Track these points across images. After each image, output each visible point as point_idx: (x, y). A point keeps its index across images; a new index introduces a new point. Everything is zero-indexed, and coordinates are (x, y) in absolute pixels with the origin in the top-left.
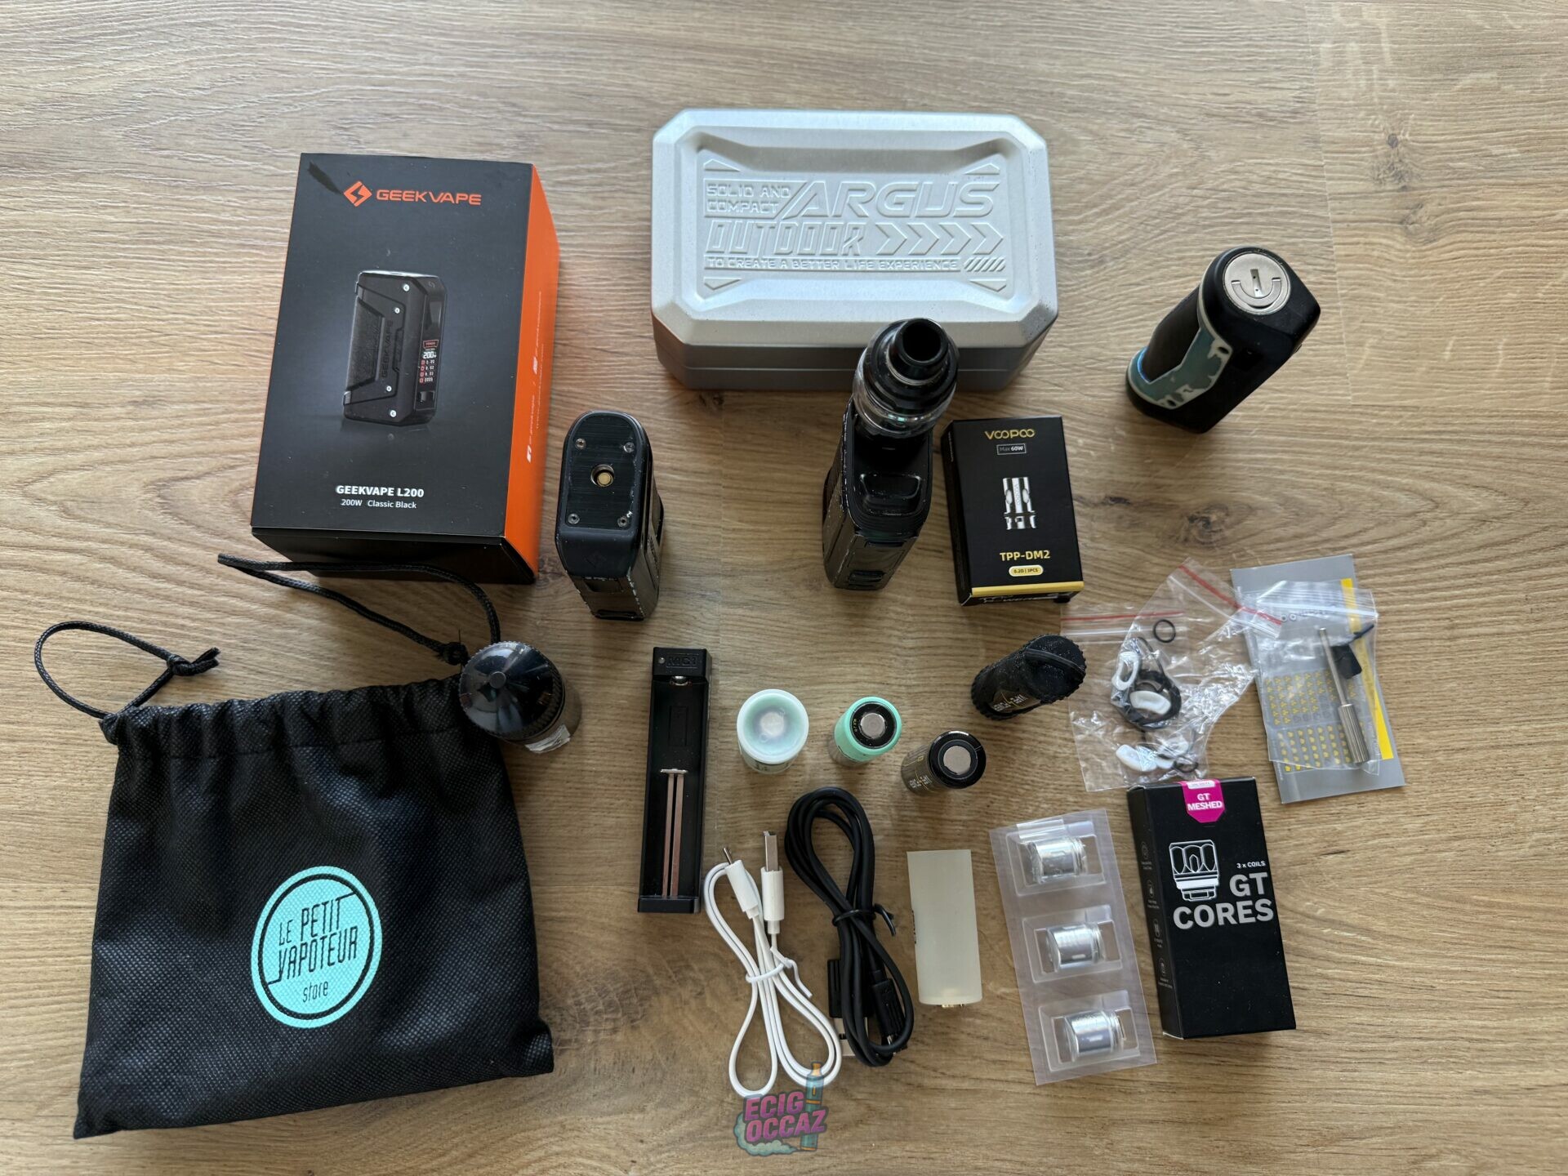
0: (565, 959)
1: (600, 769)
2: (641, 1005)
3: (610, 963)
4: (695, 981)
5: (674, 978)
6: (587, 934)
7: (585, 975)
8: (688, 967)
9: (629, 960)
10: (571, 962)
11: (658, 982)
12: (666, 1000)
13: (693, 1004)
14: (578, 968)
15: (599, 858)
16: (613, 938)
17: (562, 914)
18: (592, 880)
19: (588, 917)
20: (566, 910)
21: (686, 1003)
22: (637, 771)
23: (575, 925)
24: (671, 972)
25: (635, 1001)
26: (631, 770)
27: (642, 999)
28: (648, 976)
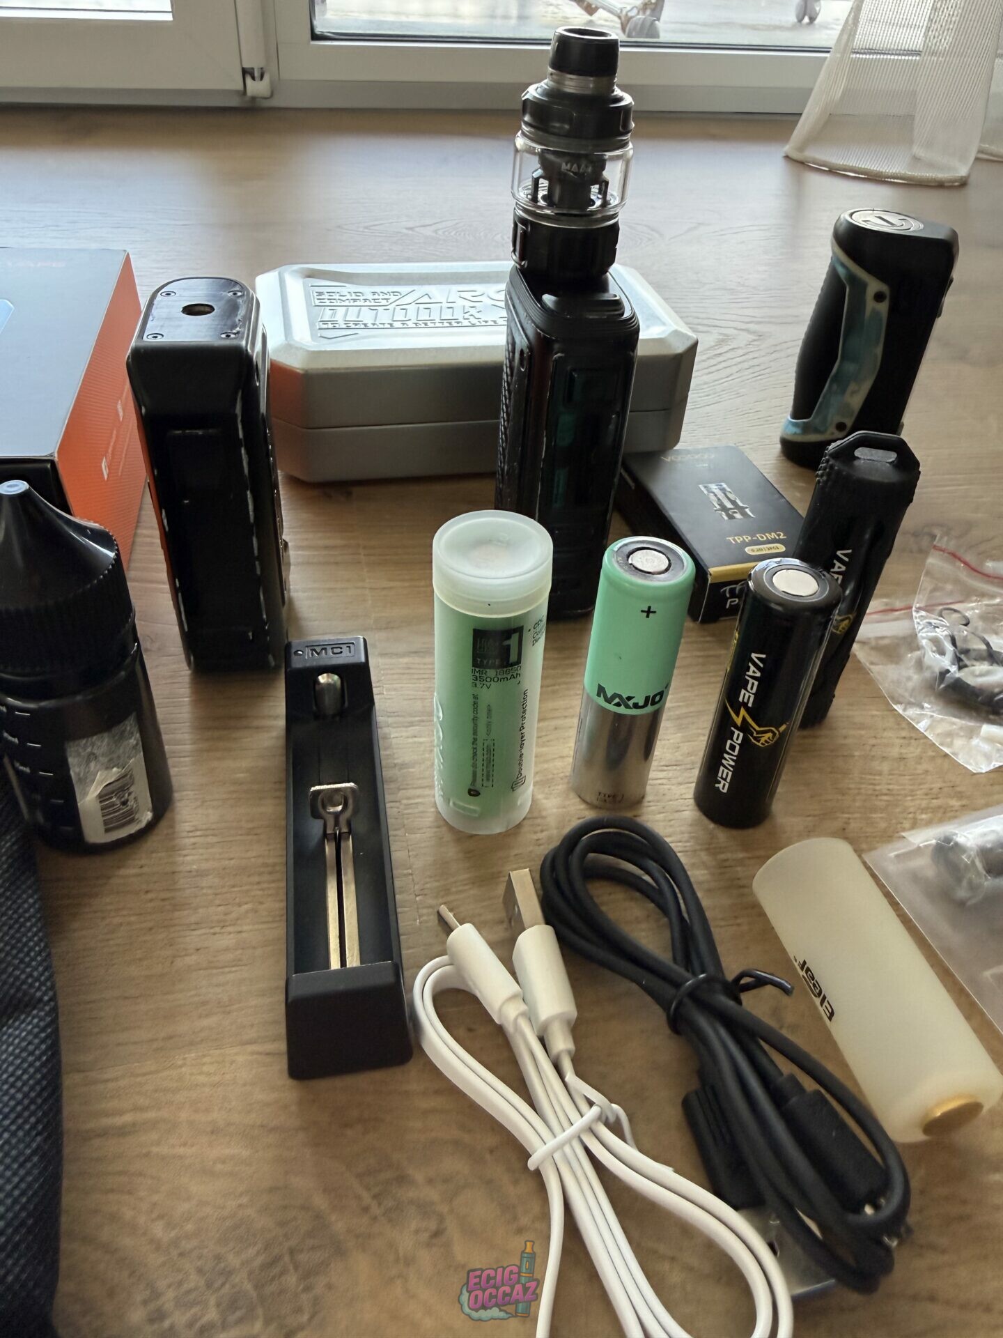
0: (128, 1214)
1: (204, 866)
2: (307, 1289)
3: (232, 1204)
4: (424, 1209)
5: (376, 1210)
6: (181, 1151)
7: (175, 1243)
8: (402, 1179)
9: (272, 1190)
10: (142, 1220)
11: (339, 1225)
12: (362, 1264)
13: (426, 1258)
14: (158, 1230)
15: (204, 1003)
16: (237, 1150)
17: (128, 1118)
18: (192, 1043)
19: (184, 1115)
20: (137, 1109)
21: (409, 1261)
22: (271, 861)
23: (154, 1136)
24: (367, 1198)
25: (291, 1280)
26: (260, 861)
27: (308, 1275)
28: (318, 1216)
